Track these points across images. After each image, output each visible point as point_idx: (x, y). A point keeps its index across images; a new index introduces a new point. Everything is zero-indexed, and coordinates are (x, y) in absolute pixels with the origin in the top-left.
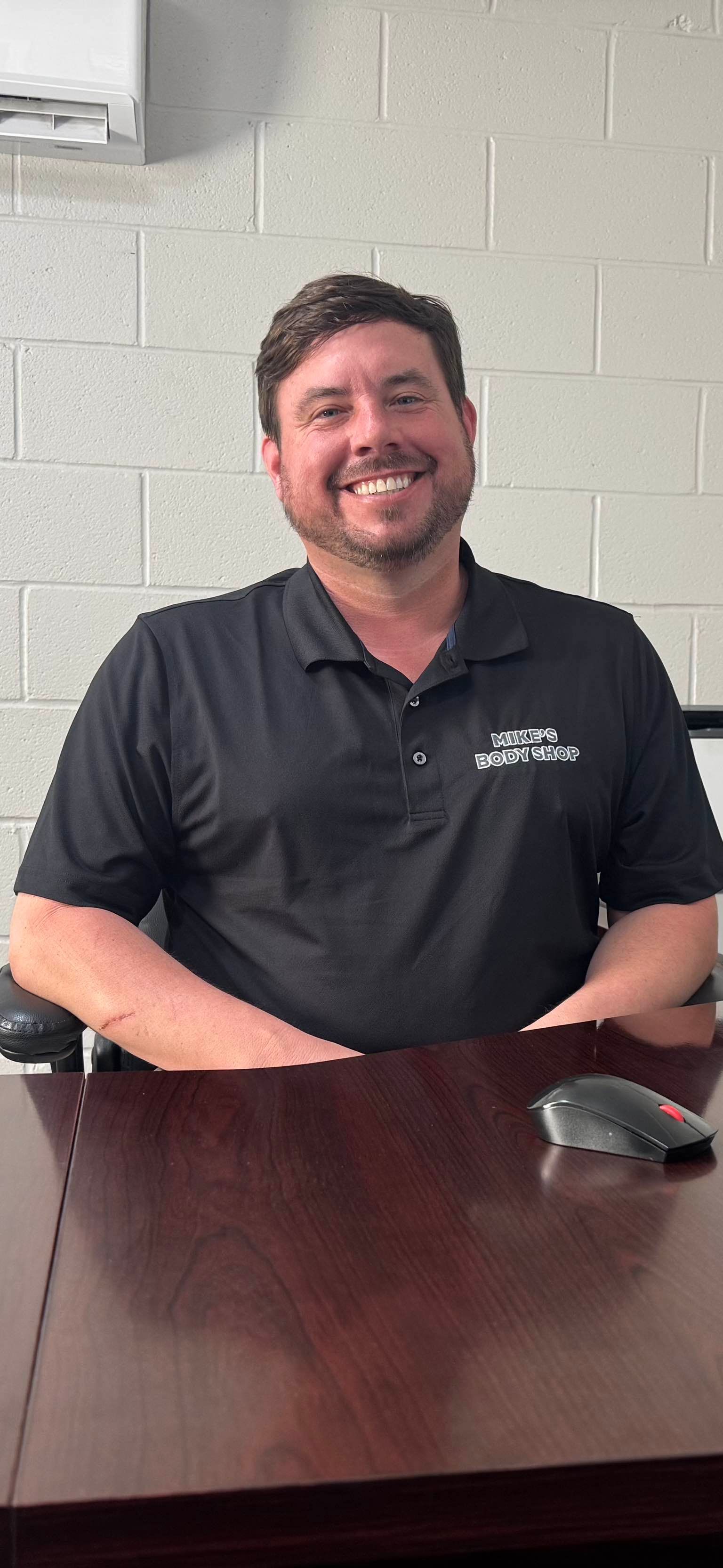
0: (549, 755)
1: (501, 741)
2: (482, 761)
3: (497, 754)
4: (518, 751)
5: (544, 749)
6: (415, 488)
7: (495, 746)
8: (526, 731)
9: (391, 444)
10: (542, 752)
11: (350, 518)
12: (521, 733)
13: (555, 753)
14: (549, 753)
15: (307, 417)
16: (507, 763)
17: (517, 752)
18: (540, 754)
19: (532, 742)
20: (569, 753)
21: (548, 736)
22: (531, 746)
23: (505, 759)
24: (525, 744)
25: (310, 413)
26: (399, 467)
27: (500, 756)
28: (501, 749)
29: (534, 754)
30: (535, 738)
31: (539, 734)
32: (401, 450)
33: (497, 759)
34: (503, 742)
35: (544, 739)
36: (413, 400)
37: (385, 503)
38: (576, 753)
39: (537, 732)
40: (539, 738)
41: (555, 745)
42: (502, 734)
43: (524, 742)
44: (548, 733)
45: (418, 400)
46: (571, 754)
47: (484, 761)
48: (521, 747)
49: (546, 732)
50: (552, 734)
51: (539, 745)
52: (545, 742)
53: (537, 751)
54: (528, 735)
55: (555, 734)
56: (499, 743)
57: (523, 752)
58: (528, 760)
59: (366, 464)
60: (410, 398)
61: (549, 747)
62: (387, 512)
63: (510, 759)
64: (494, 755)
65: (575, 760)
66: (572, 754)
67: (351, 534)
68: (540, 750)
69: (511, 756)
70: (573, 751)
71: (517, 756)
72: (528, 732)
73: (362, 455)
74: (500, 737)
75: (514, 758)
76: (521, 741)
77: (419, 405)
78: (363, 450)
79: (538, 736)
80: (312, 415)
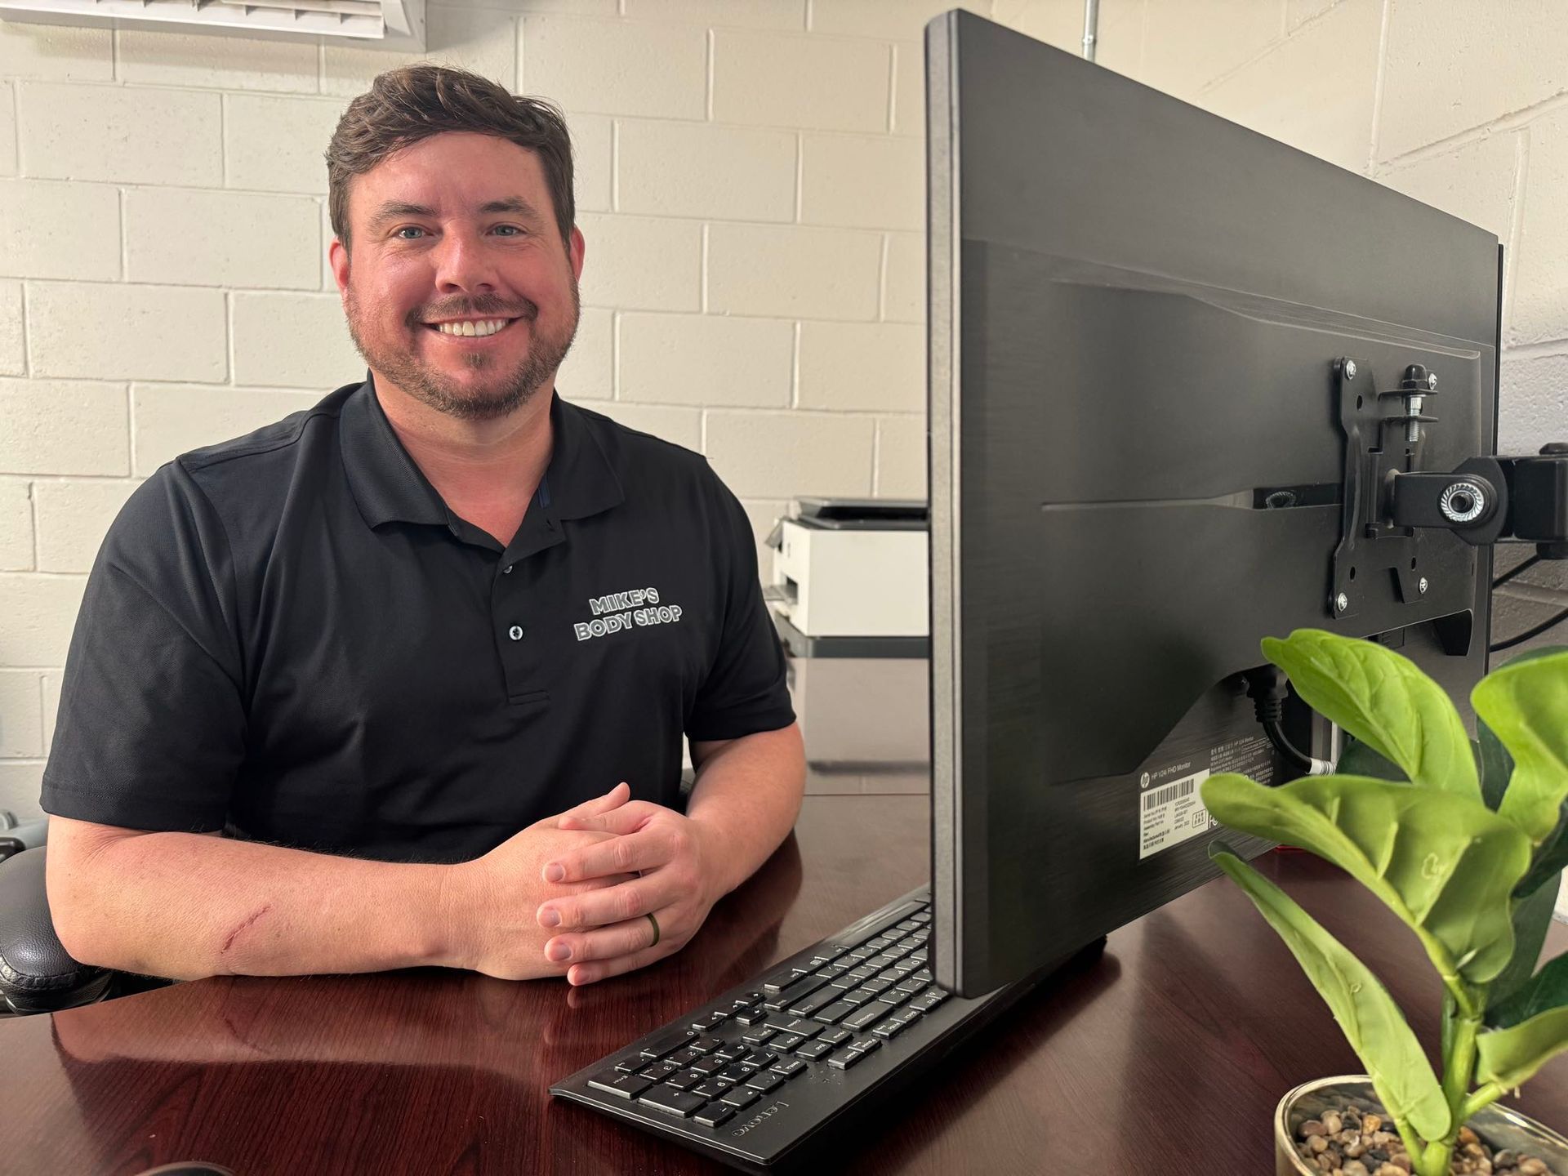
0: (652, 618)
1: (600, 607)
2: (582, 631)
3: (598, 623)
4: (620, 617)
5: (647, 612)
6: (509, 333)
7: (595, 614)
8: (626, 593)
9: (483, 284)
10: (645, 616)
11: (430, 359)
12: (621, 595)
13: (658, 614)
14: (652, 616)
15: (383, 233)
16: (609, 632)
17: (618, 618)
18: (644, 618)
19: (633, 605)
20: (671, 613)
21: (649, 596)
22: (632, 610)
23: (606, 628)
24: (626, 609)
25: (387, 229)
26: (492, 312)
27: (601, 625)
28: (602, 616)
29: (637, 619)
30: (637, 600)
31: (639, 596)
32: (495, 291)
33: (598, 628)
34: (603, 608)
35: (645, 601)
36: (515, 231)
37: (472, 347)
38: (678, 613)
39: (637, 593)
40: (640, 600)
41: (657, 606)
42: (601, 599)
43: (624, 606)
44: (649, 594)
45: (520, 231)
46: (673, 613)
47: (584, 631)
48: (622, 612)
49: (646, 593)
50: (652, 595)
51: (641, 608)
52: (647, 604)
53: (639, 615)
54: (628, 598)
55: (656, 594)
56: (598, 609)
57: (625, 617)
58: (631, 627)
59: (455, 303)
60: (512, 228)
61: (652, 609)
62: (475, 358)
63: (613, 627)
64: (595, 624)
65: (678, 620)
66: (675, 614)
67: (430, 376)
68: (642, 614)
69: (613, 624)
70: (676, 611)
71: (621, 622)
72: (628, 595)
73: (450, 292)
74: (599, 603)
75: (616, 626)
76: (621, 606)
77: (522, 238)
78: (450, 287)
79: (639, 598)
80: (390, 231)
